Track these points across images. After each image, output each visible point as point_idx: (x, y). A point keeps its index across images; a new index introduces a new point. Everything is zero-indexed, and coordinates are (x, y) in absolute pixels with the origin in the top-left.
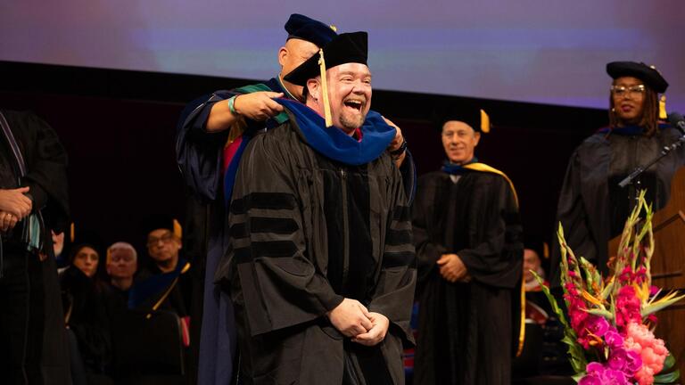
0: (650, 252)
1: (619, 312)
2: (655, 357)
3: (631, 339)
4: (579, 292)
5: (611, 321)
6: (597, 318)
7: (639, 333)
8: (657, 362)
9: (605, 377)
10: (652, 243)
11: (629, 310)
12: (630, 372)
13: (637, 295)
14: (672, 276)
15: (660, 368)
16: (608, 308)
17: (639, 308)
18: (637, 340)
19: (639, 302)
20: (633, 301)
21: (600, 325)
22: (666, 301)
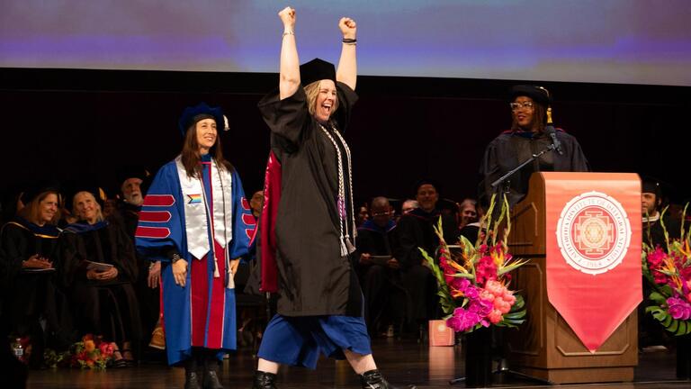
0: (508, 232)
1: (478, 274)
2: (503, 303)
3: (487, 292)
4: (448, 262)
5: (471, 280)
6: (461, 279)
7: (494, 287)
8: (505, 307)
9: (464, 318)
10: (509, 225)
11: (487, 272)
12: (484, 314)
13: (494, 261)
14: (528, 245)
15: (507, 310)
16: (470, 272)
17: (496, 270)
18: (491, 292)
19: (496, 266)
20: (492, 266)
21: (463, 283)
22: (514, 266)
